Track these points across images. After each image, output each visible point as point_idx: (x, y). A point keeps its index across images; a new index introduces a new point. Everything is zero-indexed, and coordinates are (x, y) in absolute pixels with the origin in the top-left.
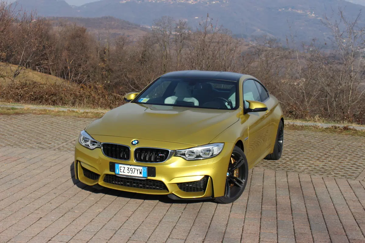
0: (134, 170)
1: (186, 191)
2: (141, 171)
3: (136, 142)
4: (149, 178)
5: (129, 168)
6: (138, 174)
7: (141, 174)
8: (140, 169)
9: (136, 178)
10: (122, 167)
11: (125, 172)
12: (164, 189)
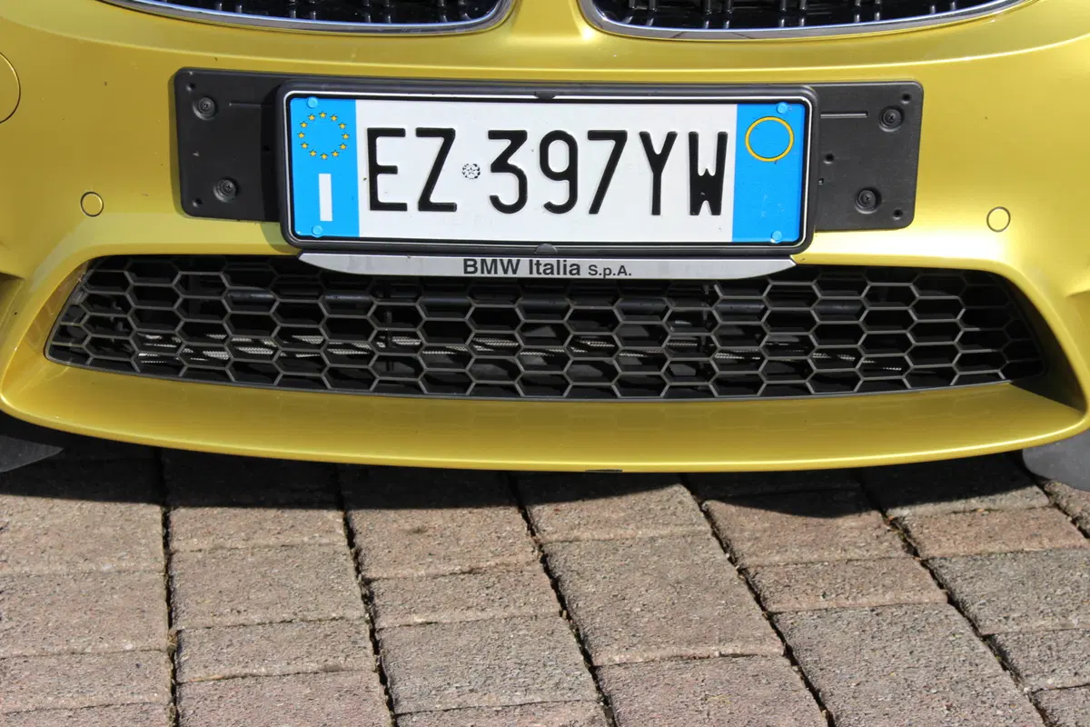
0: (593, 157)
2: (707, 164)
4: (831, 247)
5: (518, 138)
6: (656, 210)
7: (705, 206)
8: (693, 139)
9: (622, 269)
10: (400, 133)
11: (450, 207)
12: (977, 368)
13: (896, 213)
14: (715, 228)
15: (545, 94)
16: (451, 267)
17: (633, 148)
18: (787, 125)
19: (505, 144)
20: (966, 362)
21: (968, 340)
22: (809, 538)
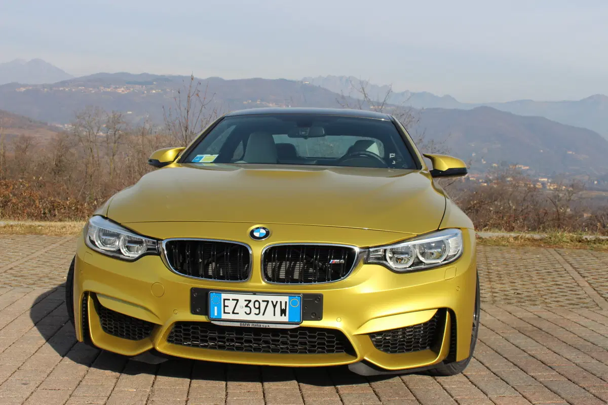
0: (263, 305)
1: (392, 352)
2: (283, 307)
3: (263, 232)
4: (306, 323)
5: (250, 301)
6: (274, 315)
7: (283, 314)
8: (281, 302)
9: (268, 326)
10: (229, 300)
11: (238, 313)
12: (339, 350)
13: (319, 317)
14: (285, 319)
15: (254, 293)
16: (238, 325)
17: (270, 304)
18: (297, 300)
19: (247, 302)
20: (337, 348)
21: (337, 344)
22: (317, 389)
